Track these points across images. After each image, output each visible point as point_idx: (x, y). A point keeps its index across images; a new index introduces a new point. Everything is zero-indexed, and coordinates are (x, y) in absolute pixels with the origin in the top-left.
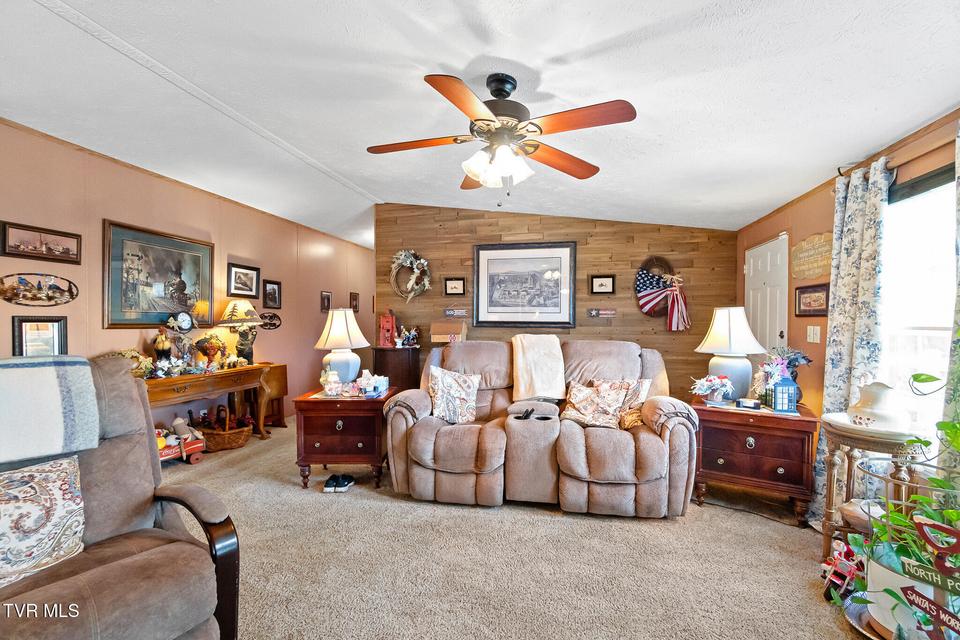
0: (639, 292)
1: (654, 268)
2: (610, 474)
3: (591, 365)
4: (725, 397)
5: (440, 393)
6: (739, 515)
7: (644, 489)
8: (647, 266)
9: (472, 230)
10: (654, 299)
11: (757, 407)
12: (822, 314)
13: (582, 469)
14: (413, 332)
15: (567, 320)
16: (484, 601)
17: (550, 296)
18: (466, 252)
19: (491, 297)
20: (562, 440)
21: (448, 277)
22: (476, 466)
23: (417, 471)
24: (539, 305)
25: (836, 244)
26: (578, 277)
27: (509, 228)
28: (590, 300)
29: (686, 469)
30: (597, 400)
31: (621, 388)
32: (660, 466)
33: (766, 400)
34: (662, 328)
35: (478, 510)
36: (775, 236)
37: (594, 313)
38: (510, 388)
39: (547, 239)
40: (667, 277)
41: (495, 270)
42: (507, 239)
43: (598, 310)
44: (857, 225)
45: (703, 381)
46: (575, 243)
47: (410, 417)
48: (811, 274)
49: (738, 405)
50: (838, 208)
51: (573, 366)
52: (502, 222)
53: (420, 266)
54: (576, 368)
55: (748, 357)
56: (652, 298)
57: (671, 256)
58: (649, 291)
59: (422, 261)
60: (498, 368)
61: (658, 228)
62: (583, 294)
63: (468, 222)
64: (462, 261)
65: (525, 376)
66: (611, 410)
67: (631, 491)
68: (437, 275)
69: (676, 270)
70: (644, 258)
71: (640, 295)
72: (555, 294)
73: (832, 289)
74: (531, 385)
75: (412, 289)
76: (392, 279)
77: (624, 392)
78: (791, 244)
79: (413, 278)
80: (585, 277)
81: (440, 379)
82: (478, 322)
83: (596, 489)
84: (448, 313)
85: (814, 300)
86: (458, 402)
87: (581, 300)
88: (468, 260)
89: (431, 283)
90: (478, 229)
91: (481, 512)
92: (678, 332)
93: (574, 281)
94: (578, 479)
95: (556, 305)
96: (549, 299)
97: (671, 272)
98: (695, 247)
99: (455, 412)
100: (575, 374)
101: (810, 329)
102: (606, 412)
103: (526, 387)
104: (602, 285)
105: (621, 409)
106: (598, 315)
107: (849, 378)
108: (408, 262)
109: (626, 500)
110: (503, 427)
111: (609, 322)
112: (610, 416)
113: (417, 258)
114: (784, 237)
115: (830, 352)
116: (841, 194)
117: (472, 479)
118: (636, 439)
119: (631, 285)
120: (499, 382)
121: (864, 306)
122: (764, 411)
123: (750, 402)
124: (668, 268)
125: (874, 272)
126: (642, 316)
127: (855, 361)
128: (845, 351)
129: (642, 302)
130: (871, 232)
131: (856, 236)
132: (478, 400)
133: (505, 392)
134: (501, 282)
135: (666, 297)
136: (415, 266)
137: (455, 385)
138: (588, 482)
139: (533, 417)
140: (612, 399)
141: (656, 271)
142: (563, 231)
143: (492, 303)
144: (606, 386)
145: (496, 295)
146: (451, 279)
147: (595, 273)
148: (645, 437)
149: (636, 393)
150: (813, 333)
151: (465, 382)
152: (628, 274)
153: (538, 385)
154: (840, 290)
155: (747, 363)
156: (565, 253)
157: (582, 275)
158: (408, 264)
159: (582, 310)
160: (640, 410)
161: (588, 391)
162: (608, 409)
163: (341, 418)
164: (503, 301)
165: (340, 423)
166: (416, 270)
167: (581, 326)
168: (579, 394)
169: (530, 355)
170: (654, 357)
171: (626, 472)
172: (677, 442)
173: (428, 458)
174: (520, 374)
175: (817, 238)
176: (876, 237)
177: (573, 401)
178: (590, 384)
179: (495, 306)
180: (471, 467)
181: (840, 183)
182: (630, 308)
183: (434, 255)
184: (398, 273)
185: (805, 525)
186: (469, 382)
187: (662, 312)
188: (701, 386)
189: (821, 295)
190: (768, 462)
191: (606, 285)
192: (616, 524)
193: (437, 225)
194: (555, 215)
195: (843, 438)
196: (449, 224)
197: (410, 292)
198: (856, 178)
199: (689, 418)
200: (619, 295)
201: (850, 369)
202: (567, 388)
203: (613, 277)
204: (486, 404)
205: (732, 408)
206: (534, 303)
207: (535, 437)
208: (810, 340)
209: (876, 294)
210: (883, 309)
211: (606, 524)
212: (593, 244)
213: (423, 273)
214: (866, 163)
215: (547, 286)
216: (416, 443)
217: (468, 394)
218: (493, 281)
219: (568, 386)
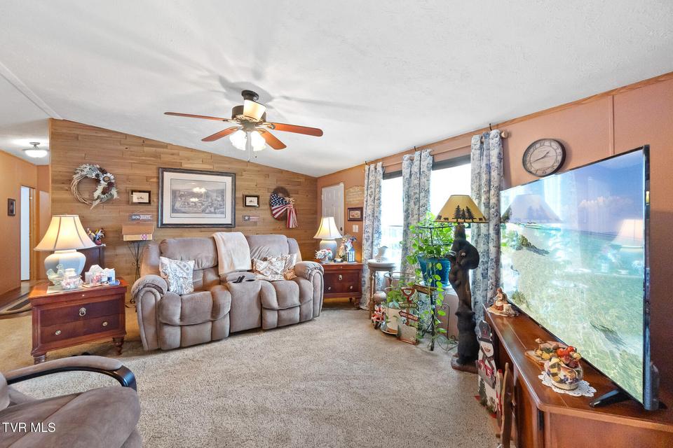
0: (273, 206)
1: (279, 194)
2: (289, 303)
3: (265, 249)
4: (329, 259)
5: (171, 275)
6: (336, 311)
7: (304, 307)
8: (276, 191)
9: (157, 156)
10: (280, 211)
11: (342, 261)
12: (361, 220)
13: (275, 304)
14: (99, 234)
15: (230, 223)
16: (256, 377)
17: (218, 206)
18: (152, 172)
19: (173, 206)
20: (264, 290)
21: (133, 189)
22: (212, 316)
23: (167, 330)
24: (211, 213)
25: (366, 192)
26: (237, 195)
27: (188, 159)
28: (244, 210)
29: (320, 293)
30: (271, 267)
31: (282, 259)
32: (310, 294)
33: (344, 258)
34: (284, 227)
35: (213, 344)
36: (338, 184)
37: (247, 218)
38: (216, 267)
39: (215, 170)
40: (287, 199)
41: (177, 187)
42: (186, 166)
43: (249, 216)
44: (373, 186)
45: (320, 252)
46: (235, 174)
47: (158, 294)
48: (354, 202)
49: (335, 261)
50: (366, 178)
51: (254, 251)
52: (182, 153)
53: (106, 179)
54: (256, 251)
55: (336, 240)
56: (279, 210)
57: (288, 187)
58: (278, 206)
59: (108, 175)
60: (207, 255)
61: (281, 171)
62: (240, 206)
63: (153, 149)
64: (148, 178)
65: (228, 259)
66: (279, 272)
67: (298, 309)
68: (123, 187)
69: (291, 195)
70: (274, 187)
71: (273, 208)
72: (223, 205)
73: (364, 210)
74: (232, 264)
75: (98, 197)
76: (73, 188)
77: (284, 262)
78: (345, 189)
79: (100, 189)
80: (241, 196)
81: (168, 265)
82: (162, 224)
83: (282, 313)
84: (134, 217)
85: (357, 214)
86: (182, 280)
87: (239, 210)
88: (154, 177)
89: (118, 193)
90: (162, 155)
91: (216, 345)
92: (292, 228)
93: (234, 198)
94: (272, 309)
95: (222, 213)
96: (218, 209)
97: (288, 196)
98: (299, 184)
99: (182, 287)
100: (256, 255)
101: (354, 226)
102: (277, 273)
103: (228, 266)
104: (251, 201)
105: (284, 271)
106: (249, 219)
107: (372, 246)
108: (94, 175)
109: (296, 314)
110: (228, 289)
111: (255, 223)
112: (279, 275)
113: (104, 172)
114: (342, 185)
115: (365, 236)
116: (367, 172)
117: (209, 326)
118: (299, 283)
119: (267, 202)
120: (207, 263)
121: (376, 217)
122: (345, 263)
123: (339, 260)
124: (287, 194)
125: (379, 205)
126: (273, 219)
127: (374, 239)
128: (370, 235)
129: (274, 212)
130: (378, 190)
131: (373, 190)
132: (194, 278)
133: (212, 270)
134: (181, 196)
135: (287, 209)
136: (101, 179)
137: (178, 269)
138: (278, 310)
139: (244, 280)
140: (279, 266)
141: (280, 195)
142: (227, 166)
143: (174, 210)
144: (274, 260)
145: (178, 205)
146: (136, 191)
147: (247, 193)
148: (303, 281)
149: (291, 261)
150: (355, 228)
151: (185, 266)
152: (266, 196)
153: (236, 262)
154: (368, 211)
155: (335, 242)
156: (228, 180)
157: (239, 195)
158: (94, 176)
159: (239, 216)
160: (294, 269)
161: (265, 263)
162: (278, 271)
163: (84, 306)
164: (183, 209)
165: (83, 310)
166: (102, 182)
167: (238, 226)
168: (261, 266)
169: (230, 245)
170: (294, 242)
171: (296, 300)
172: (316, 281)
173: (177, 319)
174: (223, 257)
175: (356, 188)
176: (380, 192)
177: (258, 270)
178: (265, 259)
179: (178, 212)
180: (209, 317)
181: (367, 167)
182: (267, 215)
183: (120, 171)
184: (79, 183)
185: (359, 309)
186: (188, 266)
187: (284, 218)
188: (319, 254)
189: (359, 212)
190: (347, 285)
191: (253, 202)
192: (292, 329)
193: (123, 148)
194: (222, 155)
195: (375, 268)
196: (135, 149)
197: (97, 199)
198: (372, 167)
199: (320, 270)
200: (262, 207)
201: (372, 242)
202: (252, 263)
203: (258, 197)
204: (200, 279)
205: (332, 263)
206: (207, 211)
207: (247, 292)
208: (354, 231)
209: (380, 213)
210: (383, 219)
211: (287, 330)
212: (245, 175)
213: (110, 185)
214: (376, 161)
215: (216, 200)
216: (168, 310)
217: (188, 274)
218: (174, 194)
219: (252, 262)
